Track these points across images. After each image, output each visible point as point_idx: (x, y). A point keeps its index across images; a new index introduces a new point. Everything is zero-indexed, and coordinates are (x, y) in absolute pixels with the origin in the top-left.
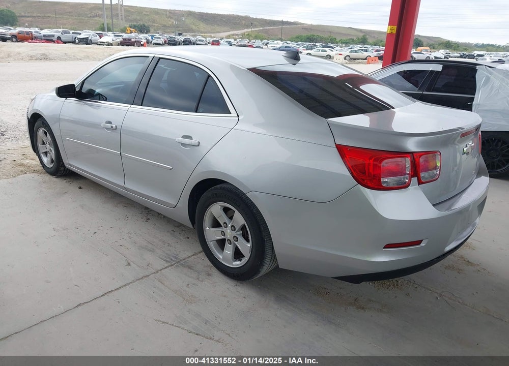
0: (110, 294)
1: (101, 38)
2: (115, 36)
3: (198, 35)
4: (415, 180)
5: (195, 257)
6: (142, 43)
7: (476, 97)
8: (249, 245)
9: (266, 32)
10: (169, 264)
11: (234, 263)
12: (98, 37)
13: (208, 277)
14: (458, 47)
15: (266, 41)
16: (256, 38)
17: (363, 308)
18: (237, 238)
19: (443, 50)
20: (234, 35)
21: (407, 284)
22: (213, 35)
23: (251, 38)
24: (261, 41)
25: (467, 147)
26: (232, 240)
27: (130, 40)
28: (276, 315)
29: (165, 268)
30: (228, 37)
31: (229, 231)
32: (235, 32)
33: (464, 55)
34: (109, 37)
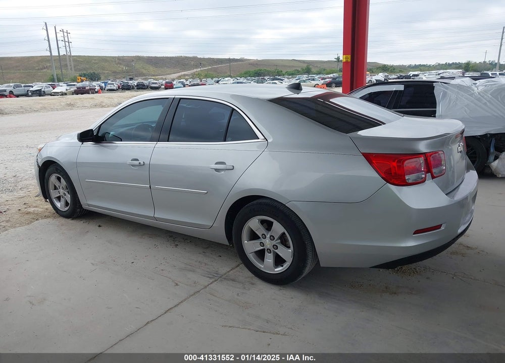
0: (171, 311)
1: (54, 89)
2: (68, 85)
3: (149, 79)
4: (429, 175)
5: (234, 271)
6: (96, 90)
7: (437, 109)
8: (290, 251)
9: (215, 70)
10: (213, 280)
11: (276, 270)
12: (51, 88)
13: (253, 286)
14: (394, 69)
15: (217, 79)
16: (206, 76)
17: (395, 293)
18: (277, 246)
19: (382, 74)
20: (185, 75)
21: (424, 270)
22: (164, 77)
23: (201, 77)
24: (212, 79)
25: (459, 146)
26: (272, 249)
27: (85, 88)
28: (325, 308)
29: (211, 283)
30: (179, 78)
31: (268, 241)
32: (185, 73)
33: (402, 76)
34: (62, 88)
